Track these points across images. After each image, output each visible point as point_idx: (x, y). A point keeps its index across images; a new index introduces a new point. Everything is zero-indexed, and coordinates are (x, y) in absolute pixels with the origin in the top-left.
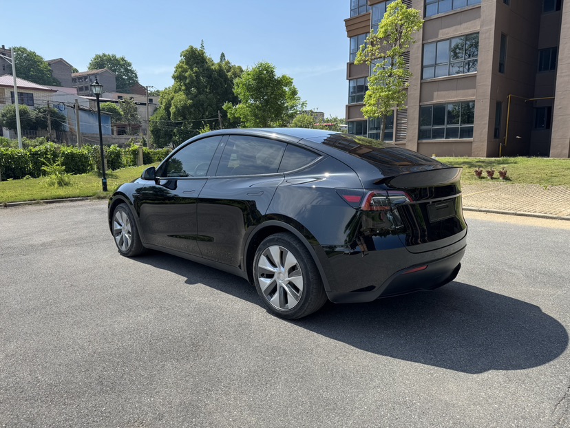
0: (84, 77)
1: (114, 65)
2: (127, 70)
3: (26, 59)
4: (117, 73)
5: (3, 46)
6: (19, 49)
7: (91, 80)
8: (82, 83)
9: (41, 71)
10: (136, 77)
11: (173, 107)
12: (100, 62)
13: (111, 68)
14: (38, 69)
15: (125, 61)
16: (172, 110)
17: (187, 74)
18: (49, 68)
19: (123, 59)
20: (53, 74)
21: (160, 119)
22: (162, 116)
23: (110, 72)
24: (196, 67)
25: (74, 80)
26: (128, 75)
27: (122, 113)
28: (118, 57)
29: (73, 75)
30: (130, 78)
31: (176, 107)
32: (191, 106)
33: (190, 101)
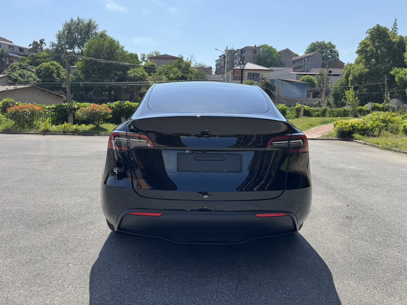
0: (301, 59)
1: (322, 49)
2: (331, 51)
3: (267, 52)
4: (324, 54)
5: (256, 45)
6: (264, 46)
7: (305, 61)
8: (298, 64)
9: (274, 59)
10: (338, 56)
11: (351, 76)
12: (313, 48)
13: (320, 51)
14: (272, 58)
15: (331, 44)
16: (350, 78)
17: (368, 49)
18: (279, 55)
19: (330, 43)
20: (281, 59)
21: (340, 85)
22: (342, 83)
23: (319, 54)
24: (378, 42)
25: (294, 62)
26: (332, 55)
27: (317, 82)
28: (326, 42)
29: (293, 59)
30: (333, 57)
31: (354, 76)
32: (368, 74)
33: (367, 70)
